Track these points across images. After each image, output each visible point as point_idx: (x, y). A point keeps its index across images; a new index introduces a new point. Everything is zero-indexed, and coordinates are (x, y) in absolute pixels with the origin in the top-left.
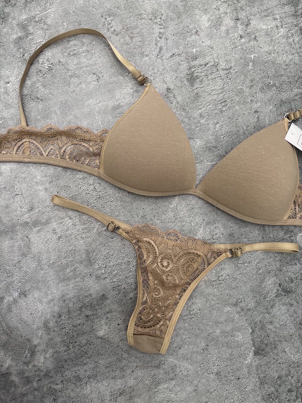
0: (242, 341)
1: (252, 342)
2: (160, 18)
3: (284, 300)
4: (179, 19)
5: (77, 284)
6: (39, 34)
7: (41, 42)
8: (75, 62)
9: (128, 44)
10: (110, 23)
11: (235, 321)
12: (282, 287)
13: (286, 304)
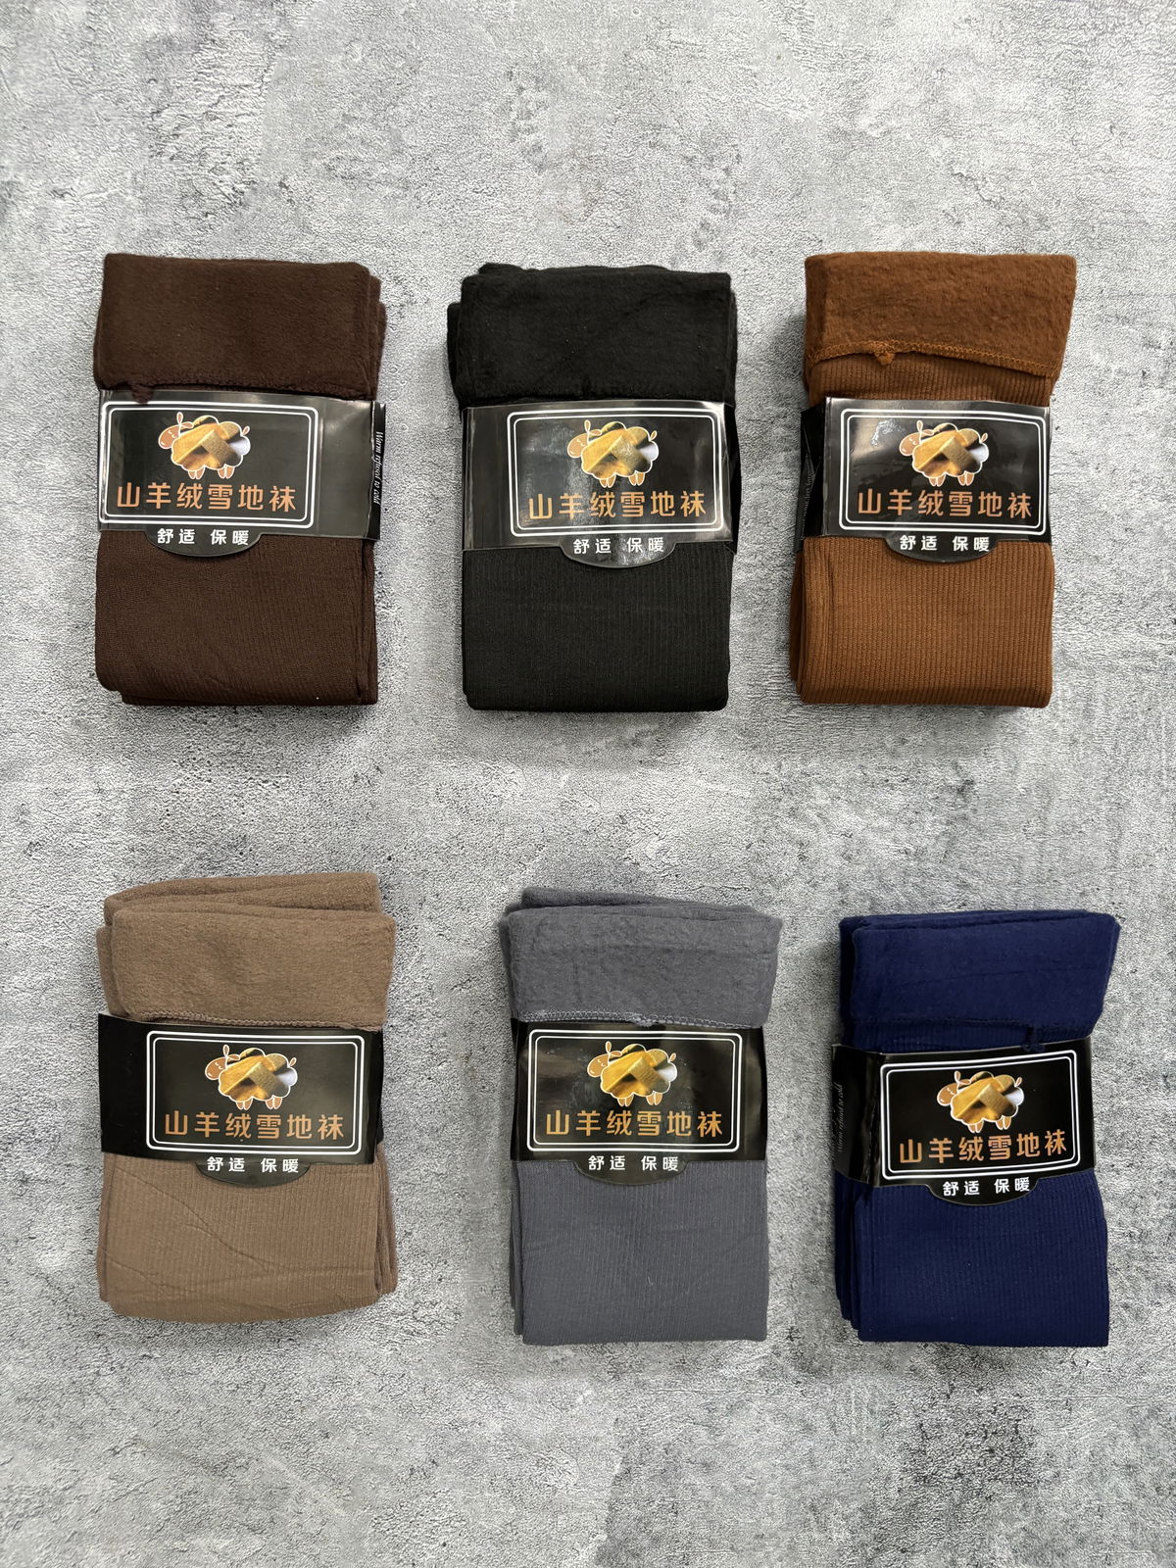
0: (571, 1493)
1: (606, 1513)
2: (726, 170)
3: (785, 1400)
4: (795, 201)
5: (32, 1045)
6: (248, 54)
7: (240, 87)
8: (342, 208)
9: (567, 218)
10: (529, 112)
11: (574, 1412)
12: (796, 1342)
13: (788, 1419)
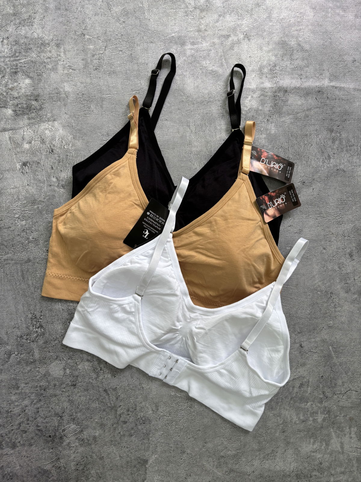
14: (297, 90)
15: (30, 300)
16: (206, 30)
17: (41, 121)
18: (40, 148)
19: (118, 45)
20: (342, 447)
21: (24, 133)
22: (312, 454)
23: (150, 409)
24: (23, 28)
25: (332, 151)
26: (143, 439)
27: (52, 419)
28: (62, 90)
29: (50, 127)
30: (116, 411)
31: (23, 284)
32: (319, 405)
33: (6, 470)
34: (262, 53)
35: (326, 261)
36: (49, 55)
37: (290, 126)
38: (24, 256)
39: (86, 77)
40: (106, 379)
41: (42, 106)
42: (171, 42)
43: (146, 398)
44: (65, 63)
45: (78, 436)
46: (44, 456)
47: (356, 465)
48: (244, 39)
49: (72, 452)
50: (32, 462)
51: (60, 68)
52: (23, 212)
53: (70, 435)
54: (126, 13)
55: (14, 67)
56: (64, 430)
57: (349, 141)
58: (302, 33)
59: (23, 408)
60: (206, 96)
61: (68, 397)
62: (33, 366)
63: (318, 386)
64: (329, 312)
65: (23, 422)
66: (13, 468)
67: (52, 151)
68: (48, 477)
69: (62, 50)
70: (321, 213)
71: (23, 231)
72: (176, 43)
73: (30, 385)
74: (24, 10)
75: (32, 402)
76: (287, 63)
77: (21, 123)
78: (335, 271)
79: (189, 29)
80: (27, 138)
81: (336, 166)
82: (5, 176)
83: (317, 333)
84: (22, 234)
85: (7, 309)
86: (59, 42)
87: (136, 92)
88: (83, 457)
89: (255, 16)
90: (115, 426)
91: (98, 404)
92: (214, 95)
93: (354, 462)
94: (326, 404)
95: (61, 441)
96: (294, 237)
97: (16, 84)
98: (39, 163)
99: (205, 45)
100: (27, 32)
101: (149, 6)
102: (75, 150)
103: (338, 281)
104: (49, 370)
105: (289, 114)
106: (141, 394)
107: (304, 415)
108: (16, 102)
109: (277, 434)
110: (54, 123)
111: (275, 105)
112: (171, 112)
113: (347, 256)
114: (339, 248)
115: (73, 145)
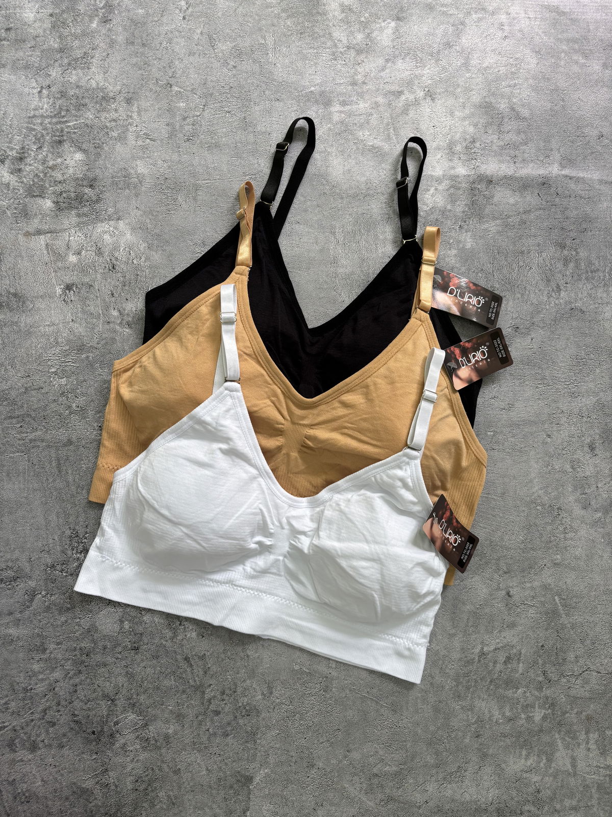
14: (507, 181)
15: (69, 506)
16: (364, 83)
17: (99, 219)
18: (94, 262)
19: (224, 103)
20: (574, 766)
21: (70, 239)
22: (525, 775)
23: (259, 693)
24: (74, 72)
25: (563, 279)
26: (247, 742)
27: (98, 704)
28: (132, 172)
29: (111, 229)
30: (204, 693)
31: (58, 481)
32: (537, 693)
33: (20, 786)
34: (453, 122)
35: (551, 457)
36: (114, 115)
37: (496, 237)
38: (62, 435)
39: (171, 152)
40: (188, 641)
41: (101, 196)
42: (308, 100)
43: (252, 674)
44: (139, 129)
45: (139, 733)
46: (83, 766)
47: (596, 796)
48: (425, 99)
49: (128, 760)
50: (62, 775)
51: (131, 137)
52: (63, 364)
53: (126, 732)
54: (239, 53)
55: (58, 134)
56: (116, 723)
57: (590, 263)
58: (518, 91)
59: (50, 685)
60: (363, 186)
61: (126, 667)
62: (70, 615)
63: (535, 662)
64: (555, 540)
65: (50, 707)
66: (31, 784)
67: (113, 267)
68: (87, 800)
69: (135, 108)
70: (543, 378)
71: (62, 394)
72: (317, 102)
73: (63, 646)
74: (76, 43)
75: (66, 675)
76: (492, 137)
77: (66, 223)
78: (565, 472)
79: (338, 81)
80: (74, 245)
81: (570, 303)
82: (37, 306)
83: (536, 574)
84: (61, 399)
85: (32, 521)
86: (130, 95)
87: (250, 177)
88: (146, 769)
89: (444, 62)
90: (200, 718)
91: (175, 681)
92: (375, 184)
93: (593, 791)
94: (548, 692)
95: (111, 741)
96: (501, 416)
97: (59, 160)
98: (92, 286)
99: (362, 106)
100: (80, 79)
101: (275, 44)
102: (150, 267)
103: (570, 489)
104: (96, 622)
105: (494, 218)
106: (245, 666)
107: (511, 709)
108: (59, 188)
109: (467, 741)
110: (118, 223)
111: (473, 203)
112: (306, 211)
113: (586, 449)
114: (572, 436)
115: (147, 259)
